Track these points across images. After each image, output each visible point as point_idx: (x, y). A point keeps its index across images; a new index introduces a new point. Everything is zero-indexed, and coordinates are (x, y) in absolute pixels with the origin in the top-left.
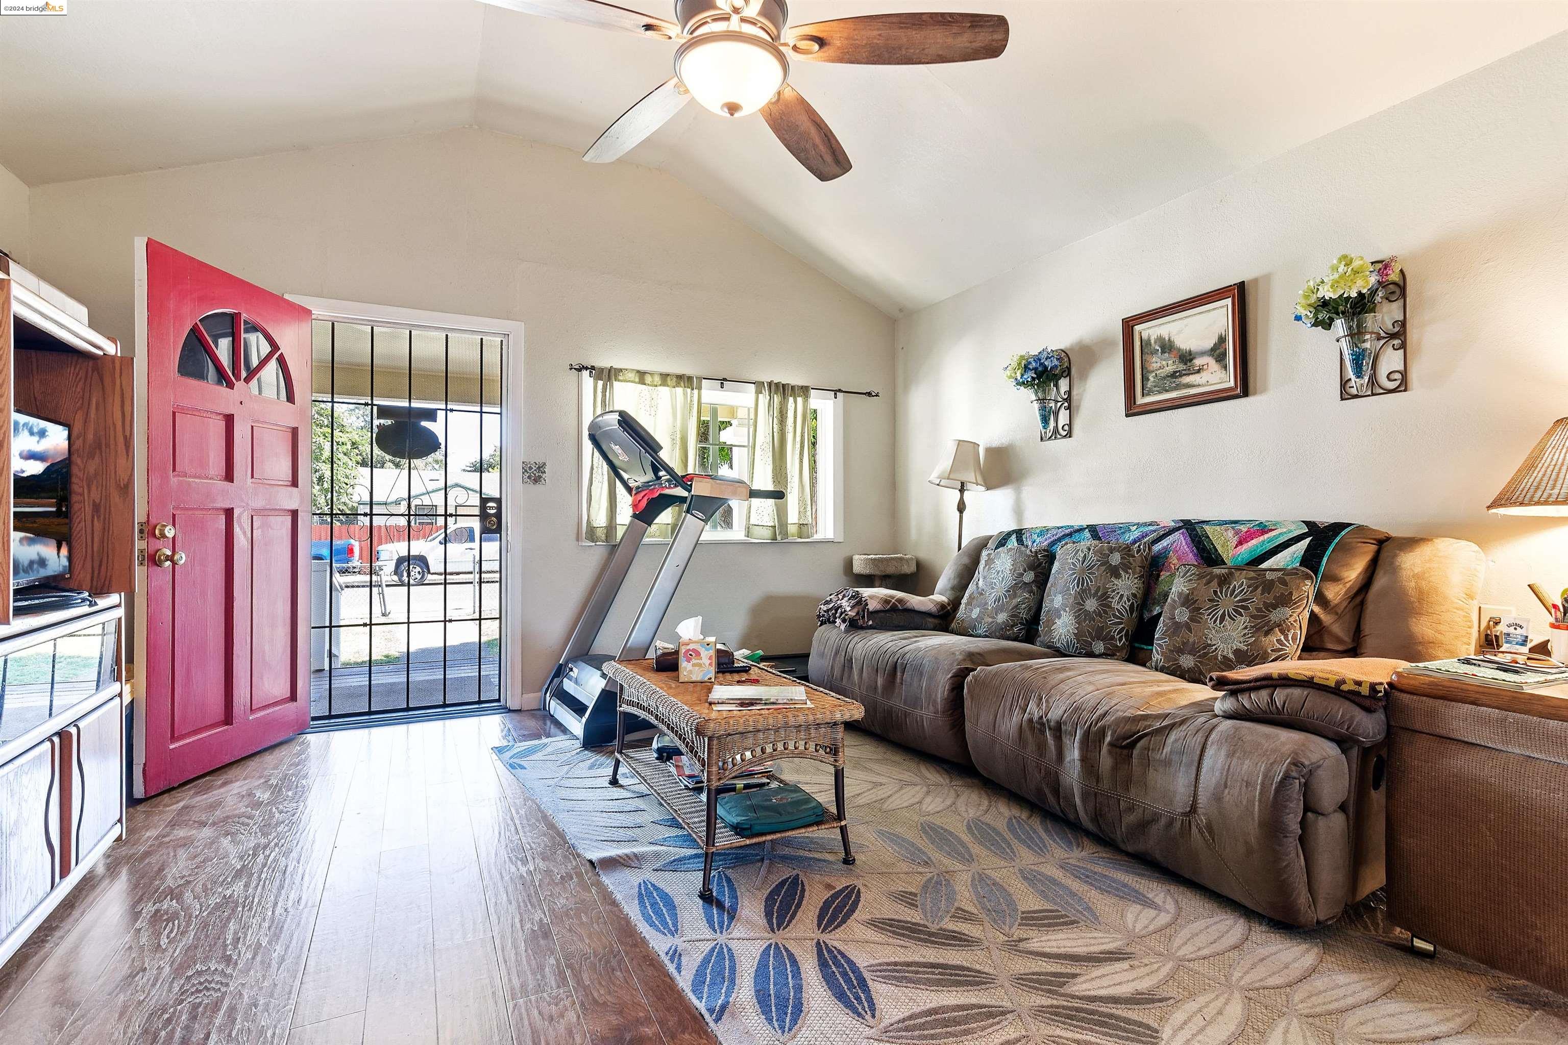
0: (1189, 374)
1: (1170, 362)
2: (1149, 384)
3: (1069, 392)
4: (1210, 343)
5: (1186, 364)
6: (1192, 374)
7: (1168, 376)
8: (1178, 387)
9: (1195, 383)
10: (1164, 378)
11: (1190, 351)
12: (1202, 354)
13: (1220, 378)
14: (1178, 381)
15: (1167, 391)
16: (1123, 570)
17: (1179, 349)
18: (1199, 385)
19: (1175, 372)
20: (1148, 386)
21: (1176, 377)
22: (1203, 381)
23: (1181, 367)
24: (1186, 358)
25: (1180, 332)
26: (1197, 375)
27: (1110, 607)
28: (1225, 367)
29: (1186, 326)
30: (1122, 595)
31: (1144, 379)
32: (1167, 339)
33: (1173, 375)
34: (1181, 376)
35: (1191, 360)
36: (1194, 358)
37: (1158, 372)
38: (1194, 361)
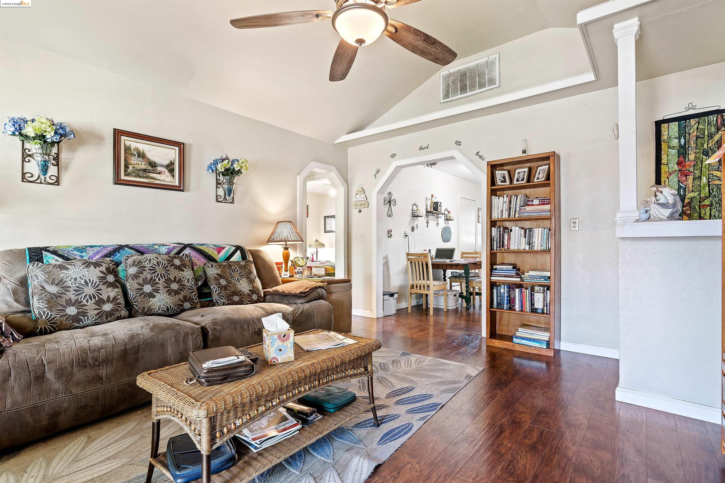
0: (154, 173)
1: (143, 163)
2: (129, 170)
3: (58, 154)
4: (166, 163)
5: (152, 167)
6: (156, 173)
7: (142, 170)
8: (147, 177)
9: (157, 178)
10: (139, 170)
11: (155, 162)
12: (162, 166)
13: (170, 180)
14: (148, 174)
15: (141, 177)
16: (184, 267)
17: (149, 159)
18: (159, 180)
19: (146, 169)
20: (128, 171)
21: (146, 172)
22: (160, 178)
23: (150, 168)
24: (153, 165)
25: (150, 151)
26: (158, 175)
27: (185, 285)
28: (173, 176)
29: (153, 149)
30: (188, 279)
31: (126, 167)
32: (142, 151)
33: (145, 170)
34: (149, 172)
35: (155, 167)
36: (157, 166)
37: (135, 166)
38: (157, 168)
